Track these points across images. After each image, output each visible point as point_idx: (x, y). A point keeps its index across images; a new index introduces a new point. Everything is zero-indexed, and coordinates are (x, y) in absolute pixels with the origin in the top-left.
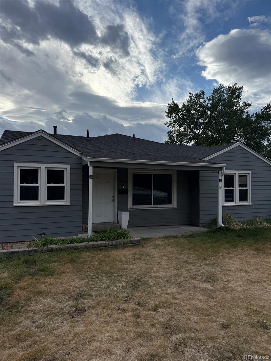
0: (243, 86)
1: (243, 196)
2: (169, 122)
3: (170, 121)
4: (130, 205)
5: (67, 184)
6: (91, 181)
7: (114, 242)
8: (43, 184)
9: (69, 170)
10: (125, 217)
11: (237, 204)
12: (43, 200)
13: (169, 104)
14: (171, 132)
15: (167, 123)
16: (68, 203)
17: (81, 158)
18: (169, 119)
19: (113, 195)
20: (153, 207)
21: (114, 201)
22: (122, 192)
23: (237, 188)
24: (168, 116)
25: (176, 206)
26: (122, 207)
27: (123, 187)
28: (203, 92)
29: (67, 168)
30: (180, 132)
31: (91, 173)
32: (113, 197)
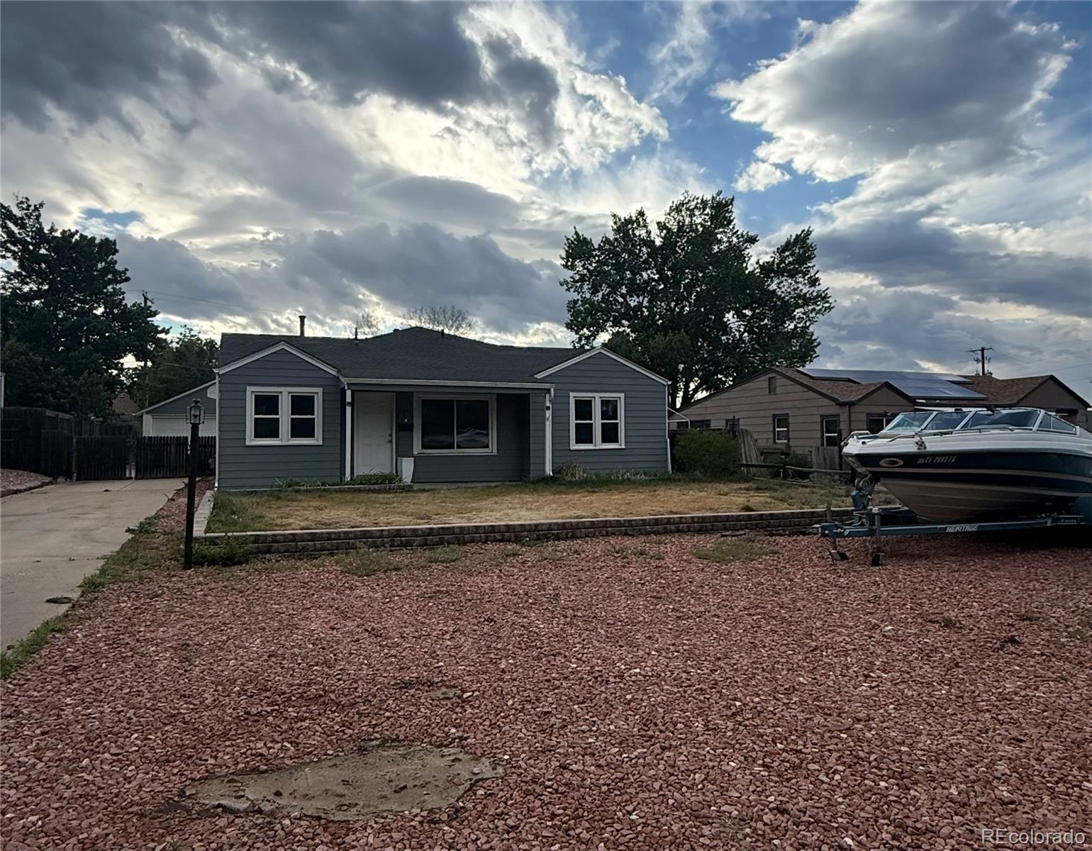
0: (733, 200)
1: (610, 434)
2: (569, 280)
3: (572, 277)
4: (417, 449)
5: (318, 416)
6: (349, 409)
7: (377, 487)
8: (285, 416)
9: (321, 394)
10: (407, 467)
11: (597, 448)
12: (285, 437)
13: (568, 239)
14: (575, 302)
15: (566, 282)
16: (321, 443)
17: (338, 378)
18: (571, 273)
19: (390, 433)
20: (455, 452)
21: (391, 441)
22: (404, 429)
23: (597, 422)
24: (566, 266)
25: (495, 451)
26: (403, 450)
27: (406, 420)
28: (641, 214)
29: (318, 393)
30: (592, 304)
31: (349, 399)
32: (391, 435)
